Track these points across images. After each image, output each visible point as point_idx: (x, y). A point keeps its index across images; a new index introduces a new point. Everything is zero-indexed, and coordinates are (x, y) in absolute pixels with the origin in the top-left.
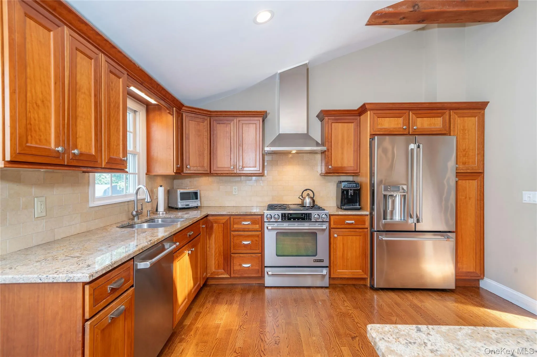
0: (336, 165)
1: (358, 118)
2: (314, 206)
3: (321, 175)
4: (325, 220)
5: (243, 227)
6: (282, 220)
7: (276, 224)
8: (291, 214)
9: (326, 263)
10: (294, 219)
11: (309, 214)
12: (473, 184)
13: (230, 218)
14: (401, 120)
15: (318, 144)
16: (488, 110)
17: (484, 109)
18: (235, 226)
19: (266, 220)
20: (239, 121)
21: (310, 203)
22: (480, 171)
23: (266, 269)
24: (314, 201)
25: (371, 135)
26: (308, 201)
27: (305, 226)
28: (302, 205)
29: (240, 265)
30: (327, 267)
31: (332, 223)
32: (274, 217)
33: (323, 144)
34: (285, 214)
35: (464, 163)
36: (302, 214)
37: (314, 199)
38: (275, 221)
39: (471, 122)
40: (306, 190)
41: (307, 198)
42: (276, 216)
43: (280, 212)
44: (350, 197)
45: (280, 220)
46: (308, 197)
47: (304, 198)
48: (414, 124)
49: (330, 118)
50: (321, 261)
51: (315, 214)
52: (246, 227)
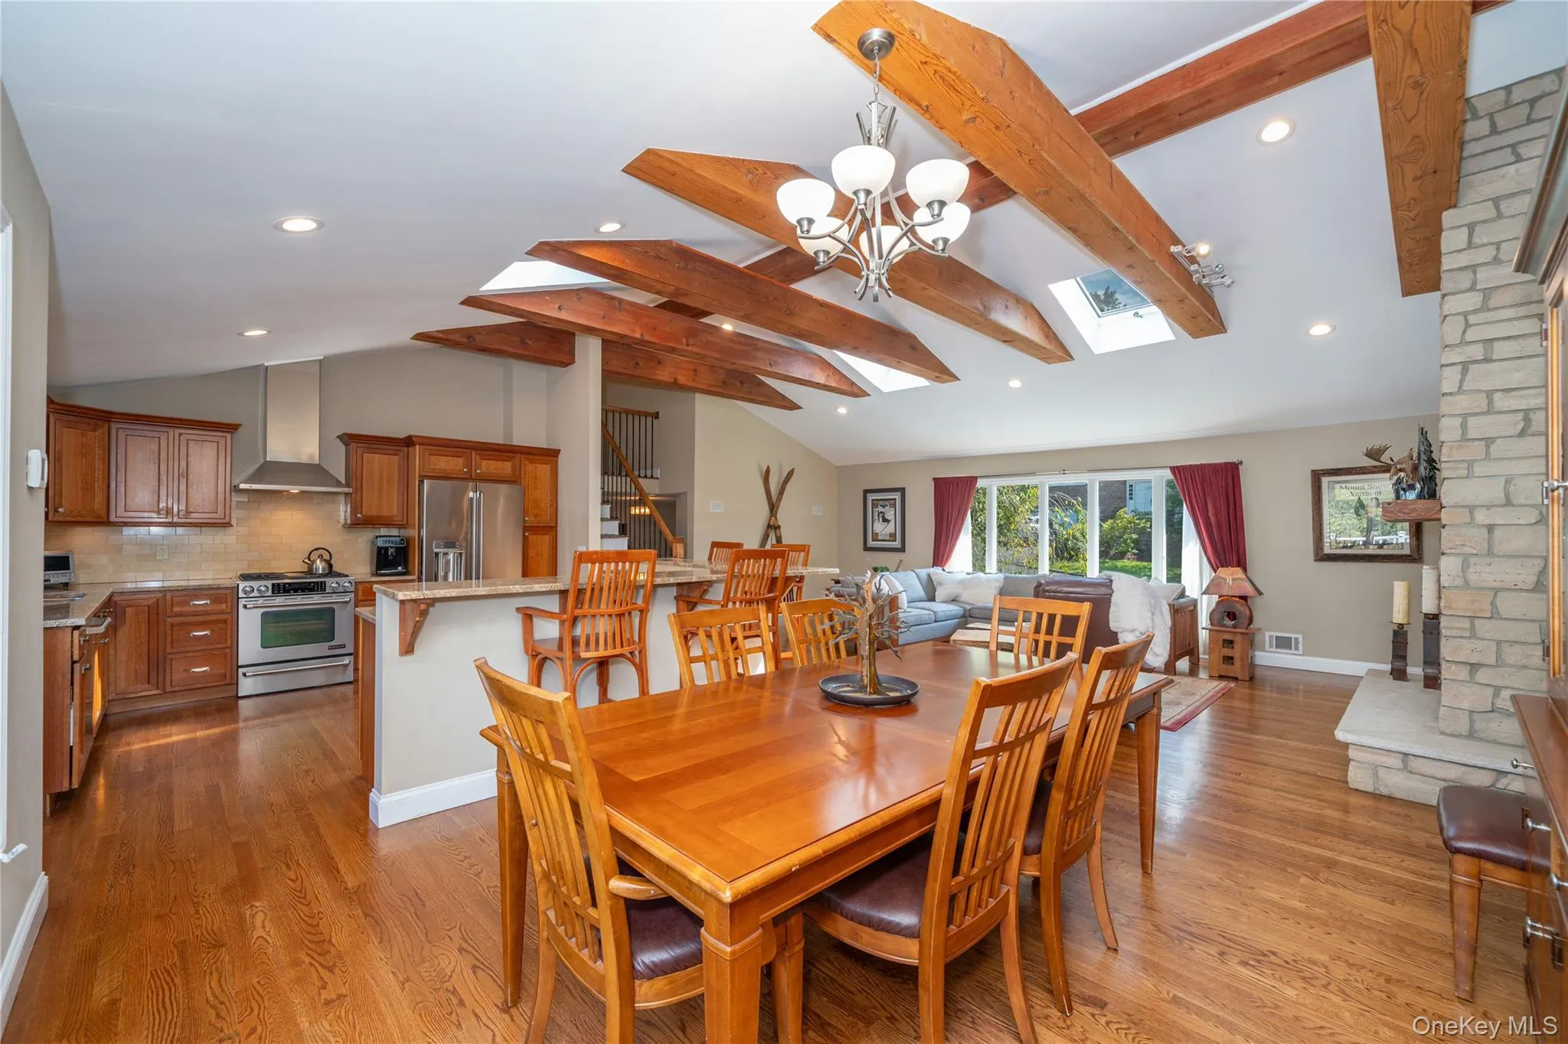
0: (369, 514)
1: (405, 449)
2: (330, 572)
3: (344, 526)
4: (348, 590)
5: (193, 609)
6: (273, 593)
7: (261, 601)
8: (289, 584)
9: (350, 649)
10: (296, 591)
11: (321, 582)
12: (542, 541)
13: (165, 595)
14: (460, 461)
15: (338, 484)
16: (561, 456)
17: (557, 456)
18: (176, 609)
19: (241, 595)
20: (180, 434)
21: (324, 569)
22: (553, 525)
23: (241, 671)
24: (330, 566)
25: (420, 476)
26: (320, 566)
27: (314, 600)
28: (310, 572)
29: (186, 671)
30: (351, 654)
31: (360, 594)
32: (258, 590)
33: (348, 485)
34: (278, 584)
35: (536, 516)
36: (310, 583)
37: (332, 562)
38: (258, 595)
39: (544, 469)
40: (317, 549)
41: (318, 561)
42: (263, 589)
43: (269, 583)
44: (391, 558)
45: (270, 593)
46: (321, 561)
47: (314, 562)
48: (478, 466)
49: (359, 445)
50: (343, 646)
51: (331, 583)
52: (201, 609)
